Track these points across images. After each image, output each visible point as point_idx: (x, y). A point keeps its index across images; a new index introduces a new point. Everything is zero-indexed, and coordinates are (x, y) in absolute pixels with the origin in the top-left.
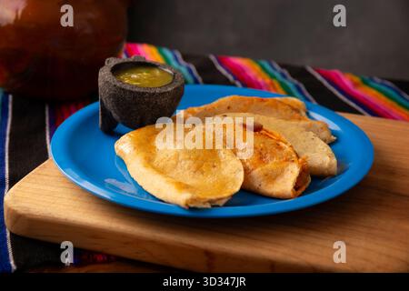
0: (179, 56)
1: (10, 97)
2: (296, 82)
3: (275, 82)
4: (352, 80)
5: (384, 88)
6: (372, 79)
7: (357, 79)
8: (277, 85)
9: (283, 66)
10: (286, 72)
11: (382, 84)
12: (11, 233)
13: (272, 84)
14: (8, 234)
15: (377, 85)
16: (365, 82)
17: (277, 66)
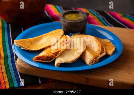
0: (62, 8)
1: (10, 25)
2: (102, 16)
3: (95, 17)
4: (120, 16)
5: (130, 18)
6: (126, 15)
7: (121, 15)
8: (96, 18)
9: (97, 11)
10: (98, 13)
11: (130, 16)
12: (20, 73)
13: (94, 18)
14: (19, 73)
15: (128, 17)
16: (124, 16)
17: (95, 11)
